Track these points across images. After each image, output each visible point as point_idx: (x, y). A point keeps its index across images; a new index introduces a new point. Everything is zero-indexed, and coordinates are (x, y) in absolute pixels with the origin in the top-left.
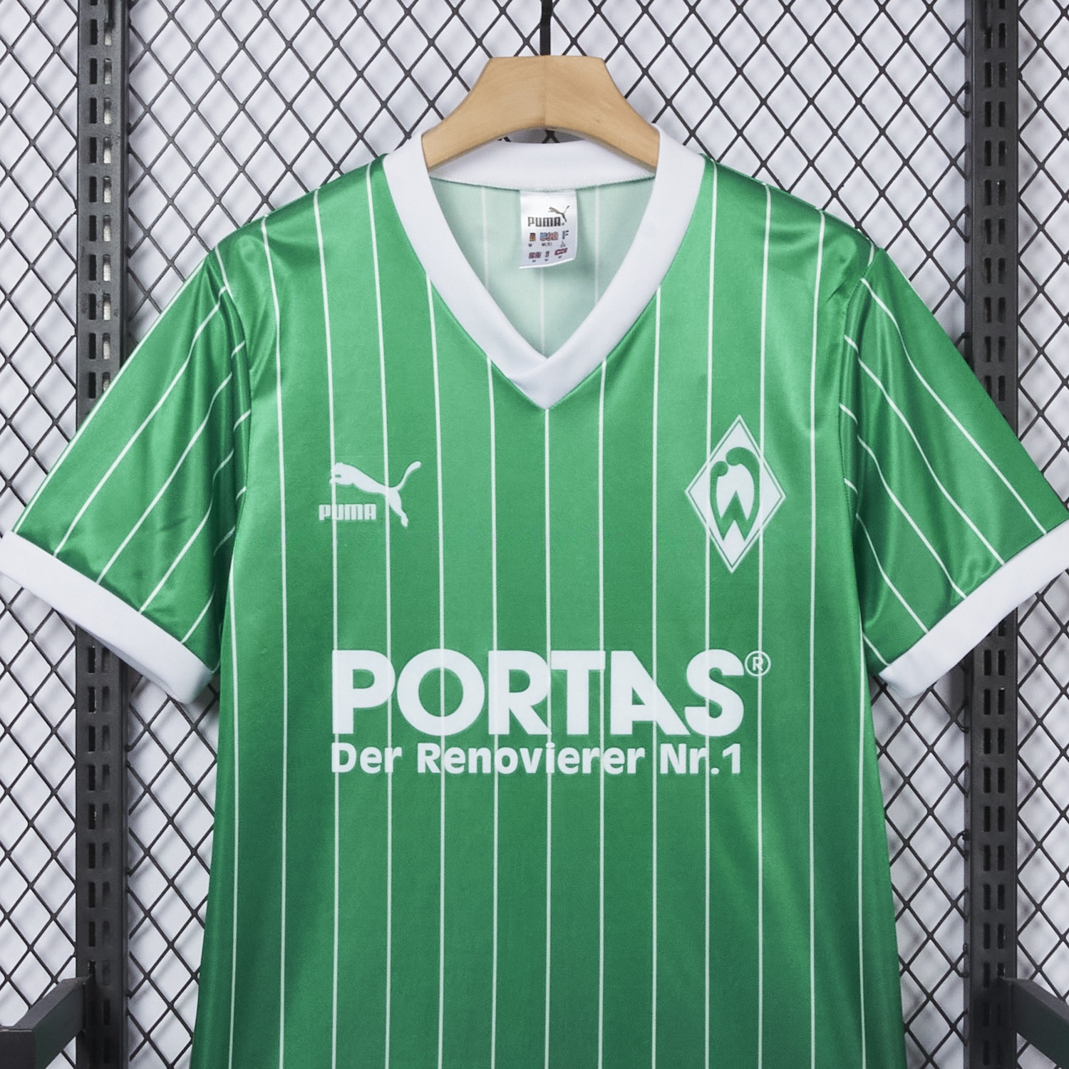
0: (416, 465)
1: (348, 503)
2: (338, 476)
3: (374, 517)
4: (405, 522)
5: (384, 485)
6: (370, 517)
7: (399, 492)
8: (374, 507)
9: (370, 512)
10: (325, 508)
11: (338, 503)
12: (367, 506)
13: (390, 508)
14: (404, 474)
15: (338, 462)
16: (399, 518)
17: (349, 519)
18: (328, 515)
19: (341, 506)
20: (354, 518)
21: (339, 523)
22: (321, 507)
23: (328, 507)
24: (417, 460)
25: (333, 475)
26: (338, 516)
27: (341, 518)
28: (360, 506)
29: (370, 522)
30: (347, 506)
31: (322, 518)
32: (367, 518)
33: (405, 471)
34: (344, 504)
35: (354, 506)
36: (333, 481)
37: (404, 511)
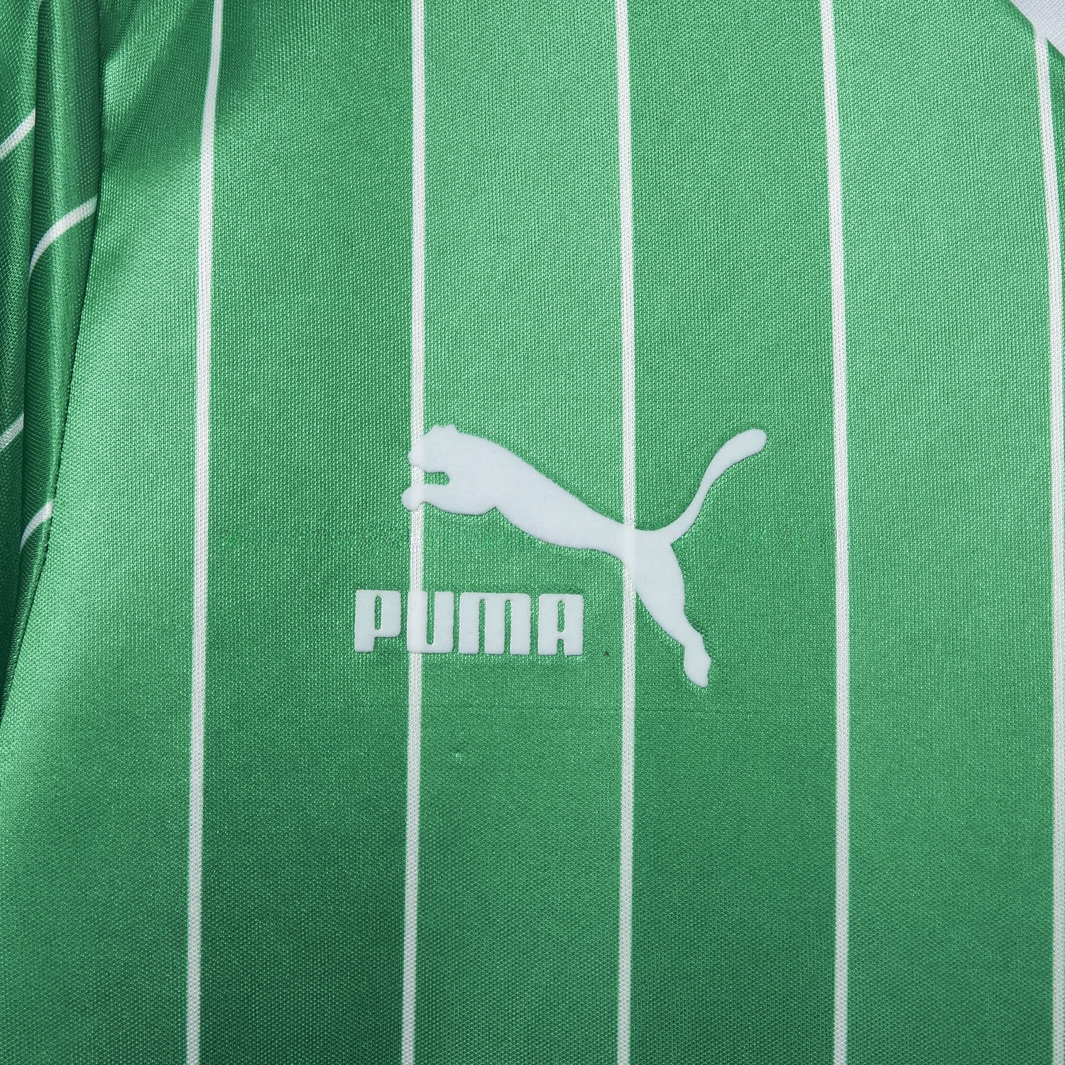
0: (749, 443)
1: (474, 589)
2: (439, 477)
3: (574, 645)
4: (697, 666)
5: (620, 519)
6: (560, 643)
7: (679, 548)
8: (574, 604)
9: (561, 627)
10: (378, 601)
11: (431, 587)
12: (548, 602)
13: (641, 612)
14: (700, 476)
15: (442, 422)
16: (675, 653)
17: (474, 648)
18: (390, 628)
19: (444, 600)
20: (494, 645)
21: (433, 665)
22: (364, 600)
23: (390, 599)
24: (755, 425)
25: (417, 475)
26: (430, 639)
27: (442, 643)
28: (521, 602)
29: (559, 665)
30: (469, 601)
31: (363, 639)
32: (547, 646)
33: (704, 467)
34: (457, 591)
35: (495, 602)
36: (416, 496)
37: (696, 625)
